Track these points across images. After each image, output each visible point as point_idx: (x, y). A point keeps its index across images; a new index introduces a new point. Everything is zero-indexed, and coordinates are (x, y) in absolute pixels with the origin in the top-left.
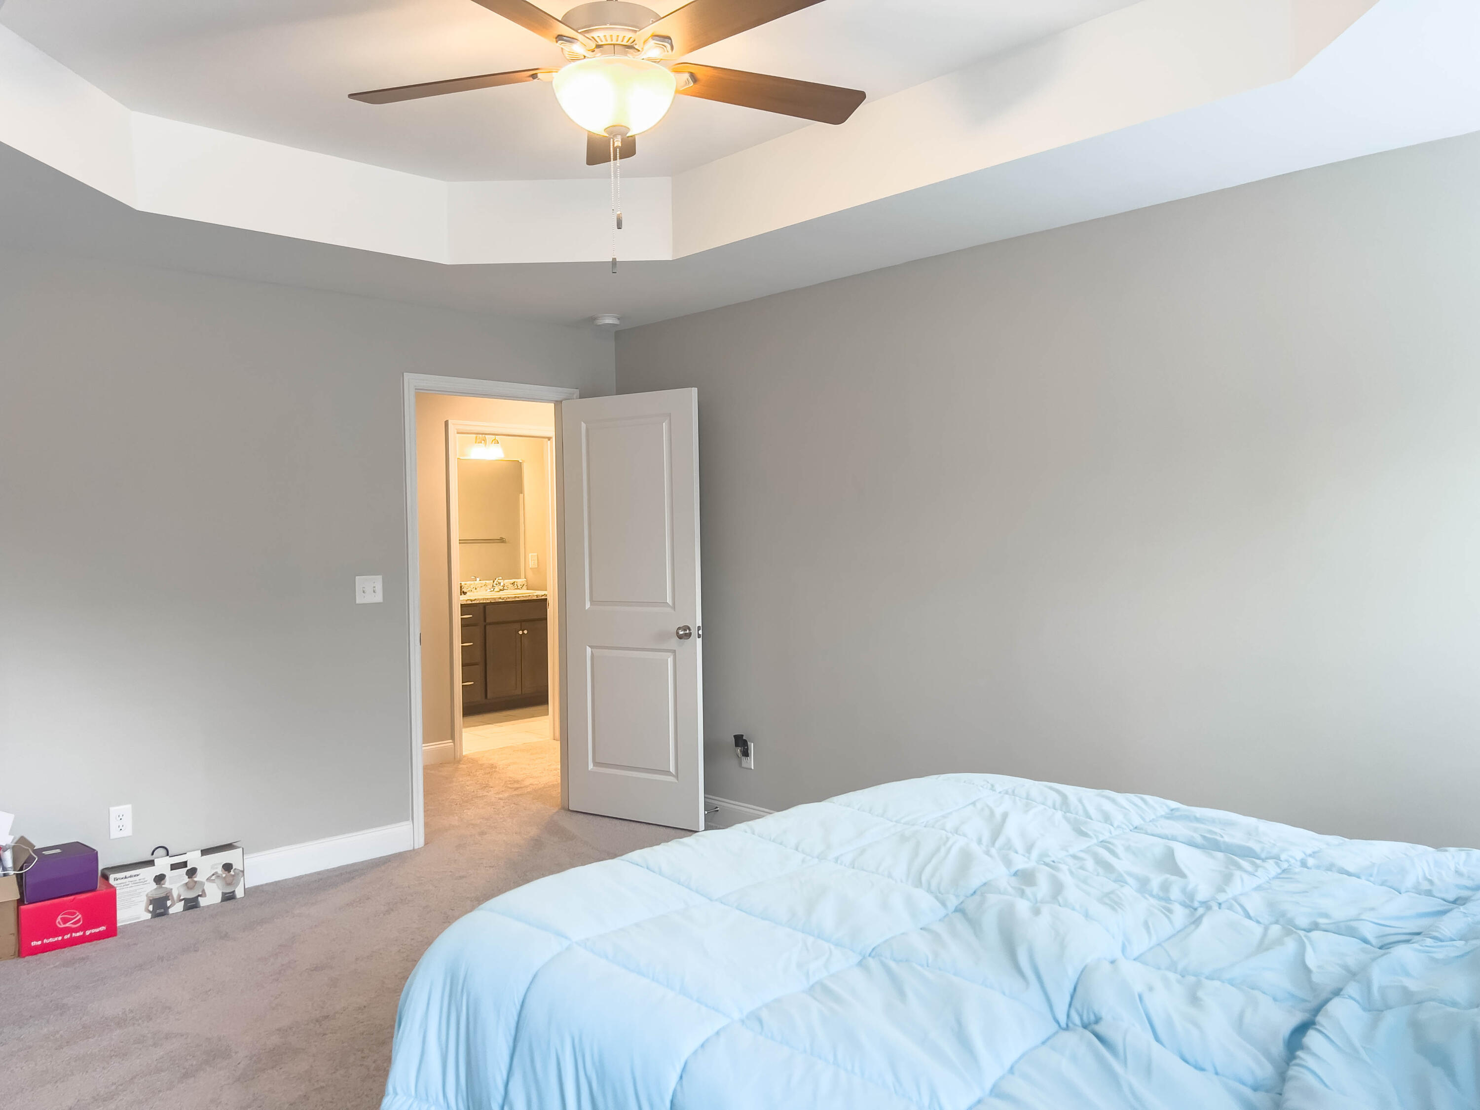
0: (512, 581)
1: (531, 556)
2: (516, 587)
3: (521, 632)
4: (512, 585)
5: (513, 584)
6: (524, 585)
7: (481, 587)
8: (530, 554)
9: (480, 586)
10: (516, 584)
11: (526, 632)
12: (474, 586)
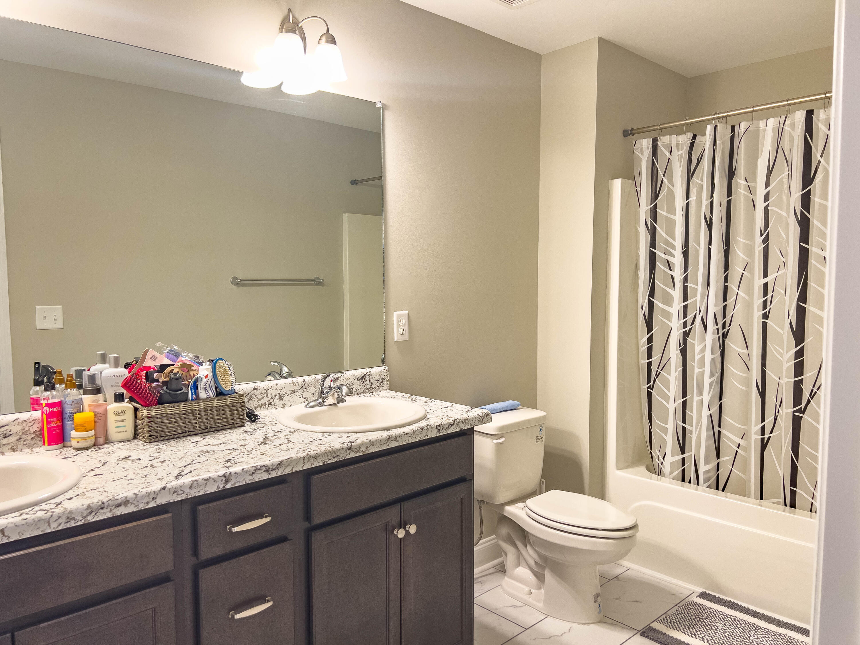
0: (359, 372)
1: (398, 316)
2: (368, 386)
3: (401, 534)
4: (360, 382)
5: (362, 378)
6: (383, 379)
7: (294, 392)
8: (395, 314)
9: (289, 390)
10: (367, 378)
11: (413, 529)
12: (277, 392)
